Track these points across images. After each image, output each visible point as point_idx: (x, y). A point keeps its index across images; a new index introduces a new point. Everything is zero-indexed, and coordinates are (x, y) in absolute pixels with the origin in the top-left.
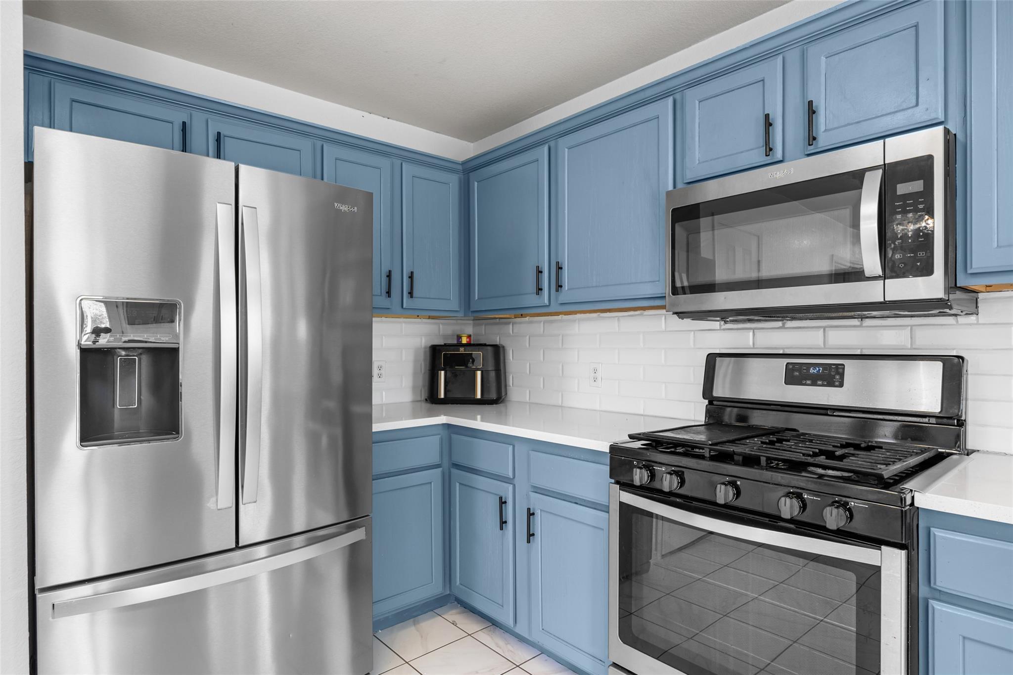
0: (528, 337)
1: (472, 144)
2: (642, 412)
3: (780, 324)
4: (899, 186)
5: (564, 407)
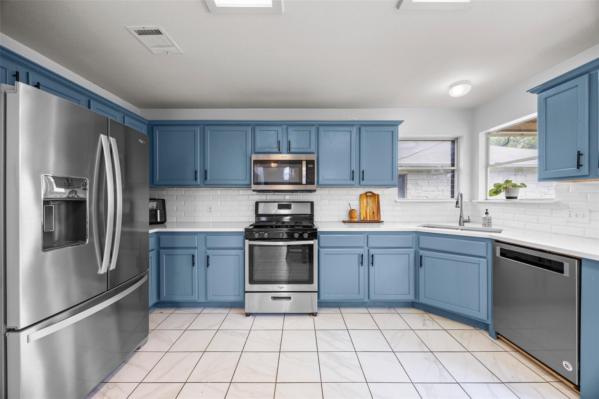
0: (175, 196)
1: (139, 109)
2: (230, 221)
3: (273, 194)
4: (309, 165)
5: (196, 222)
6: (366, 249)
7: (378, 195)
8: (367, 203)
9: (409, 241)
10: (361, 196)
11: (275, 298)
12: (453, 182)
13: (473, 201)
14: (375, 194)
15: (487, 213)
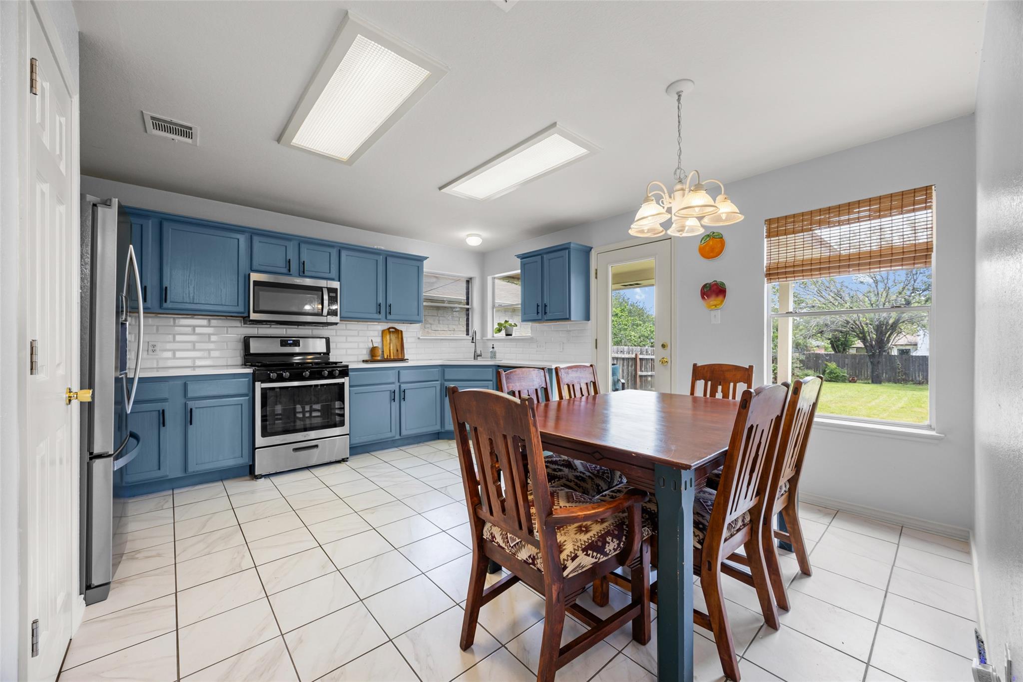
4: (331, 293)
6: (398, 384)
7: (401, 331)
8: (390, 340)
9: (436, 373)
10: (383, 331)
11: (296, 450)
12: (468, 320)
13: (484, 338)
14: (399, 330)
15: (493, 348)
